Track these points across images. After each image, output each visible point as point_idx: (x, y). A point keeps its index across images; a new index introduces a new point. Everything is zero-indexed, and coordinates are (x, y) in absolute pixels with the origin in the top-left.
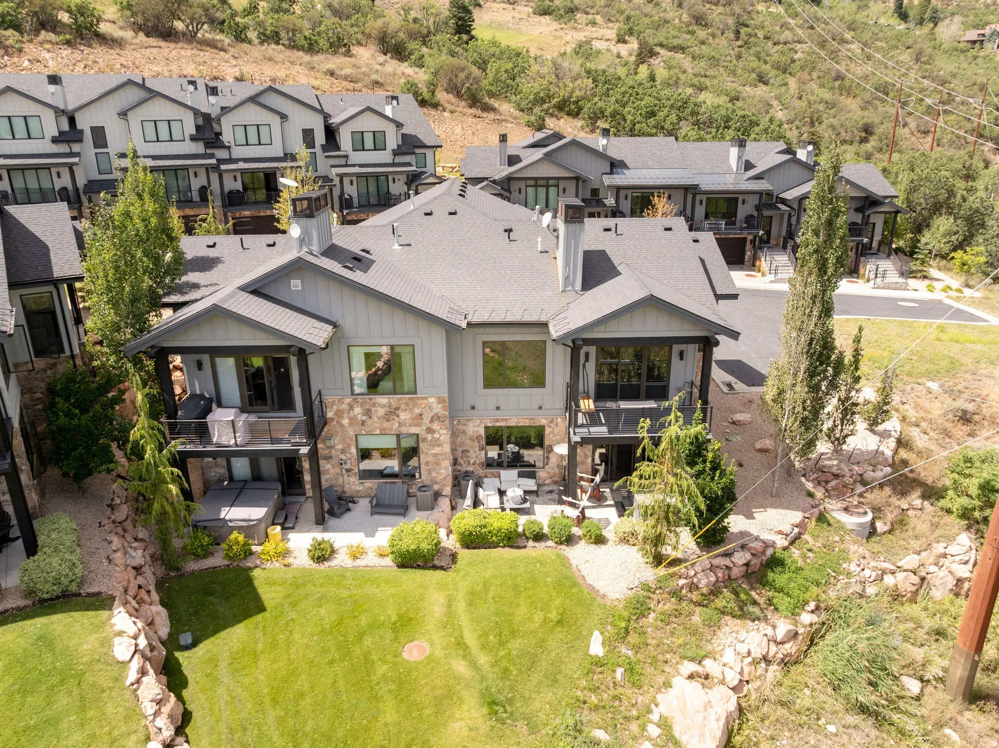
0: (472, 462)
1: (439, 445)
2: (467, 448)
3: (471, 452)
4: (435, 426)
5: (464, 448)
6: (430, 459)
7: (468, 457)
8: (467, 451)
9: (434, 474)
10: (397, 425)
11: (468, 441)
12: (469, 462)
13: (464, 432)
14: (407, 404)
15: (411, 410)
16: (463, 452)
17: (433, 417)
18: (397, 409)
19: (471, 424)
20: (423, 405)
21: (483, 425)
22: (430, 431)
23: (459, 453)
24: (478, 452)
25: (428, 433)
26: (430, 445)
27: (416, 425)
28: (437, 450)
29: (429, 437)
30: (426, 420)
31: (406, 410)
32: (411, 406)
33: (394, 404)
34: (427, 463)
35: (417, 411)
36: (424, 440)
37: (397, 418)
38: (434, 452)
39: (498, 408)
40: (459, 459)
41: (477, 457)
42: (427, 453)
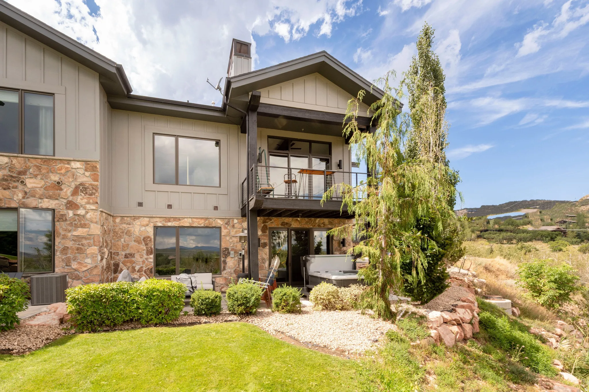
0: (137, 268)
1: (83, 226)
2: (132, 251)
3: (137, 256)
4: (80, 199)
5: (128, 252)
6: (70, 244)
7: (133, 262)
8: (132, 255)
9: (74, 265)
10: (20, 195)
11: (133, 244)
12: (134, 269)
13: (128, 233)
14: (39, 168)
15: (45, 177)
16: (126, 256)
17: (77, 188)
18: (24, 173)
19: (137, 222)
20: (63, 171)
21: (152, 225)
22: (71, 205)
23: (120, 258)
24: (145, 256)
25: (68, 208)
26: (71, 224)
27: (50, 197)
28: (80, 232)
29: (71, 213)
30: (67, 191)
31: (36, 176)
32: (44, 171)
33: (17, 166)
34: (65, 250)
35: (55, 178)
36: (63, 219)
37: (20, 187)
38: (75, 233)
39: (170, 206)
40: (121, 265)
41: (143, 262)
42: (65, 237)
